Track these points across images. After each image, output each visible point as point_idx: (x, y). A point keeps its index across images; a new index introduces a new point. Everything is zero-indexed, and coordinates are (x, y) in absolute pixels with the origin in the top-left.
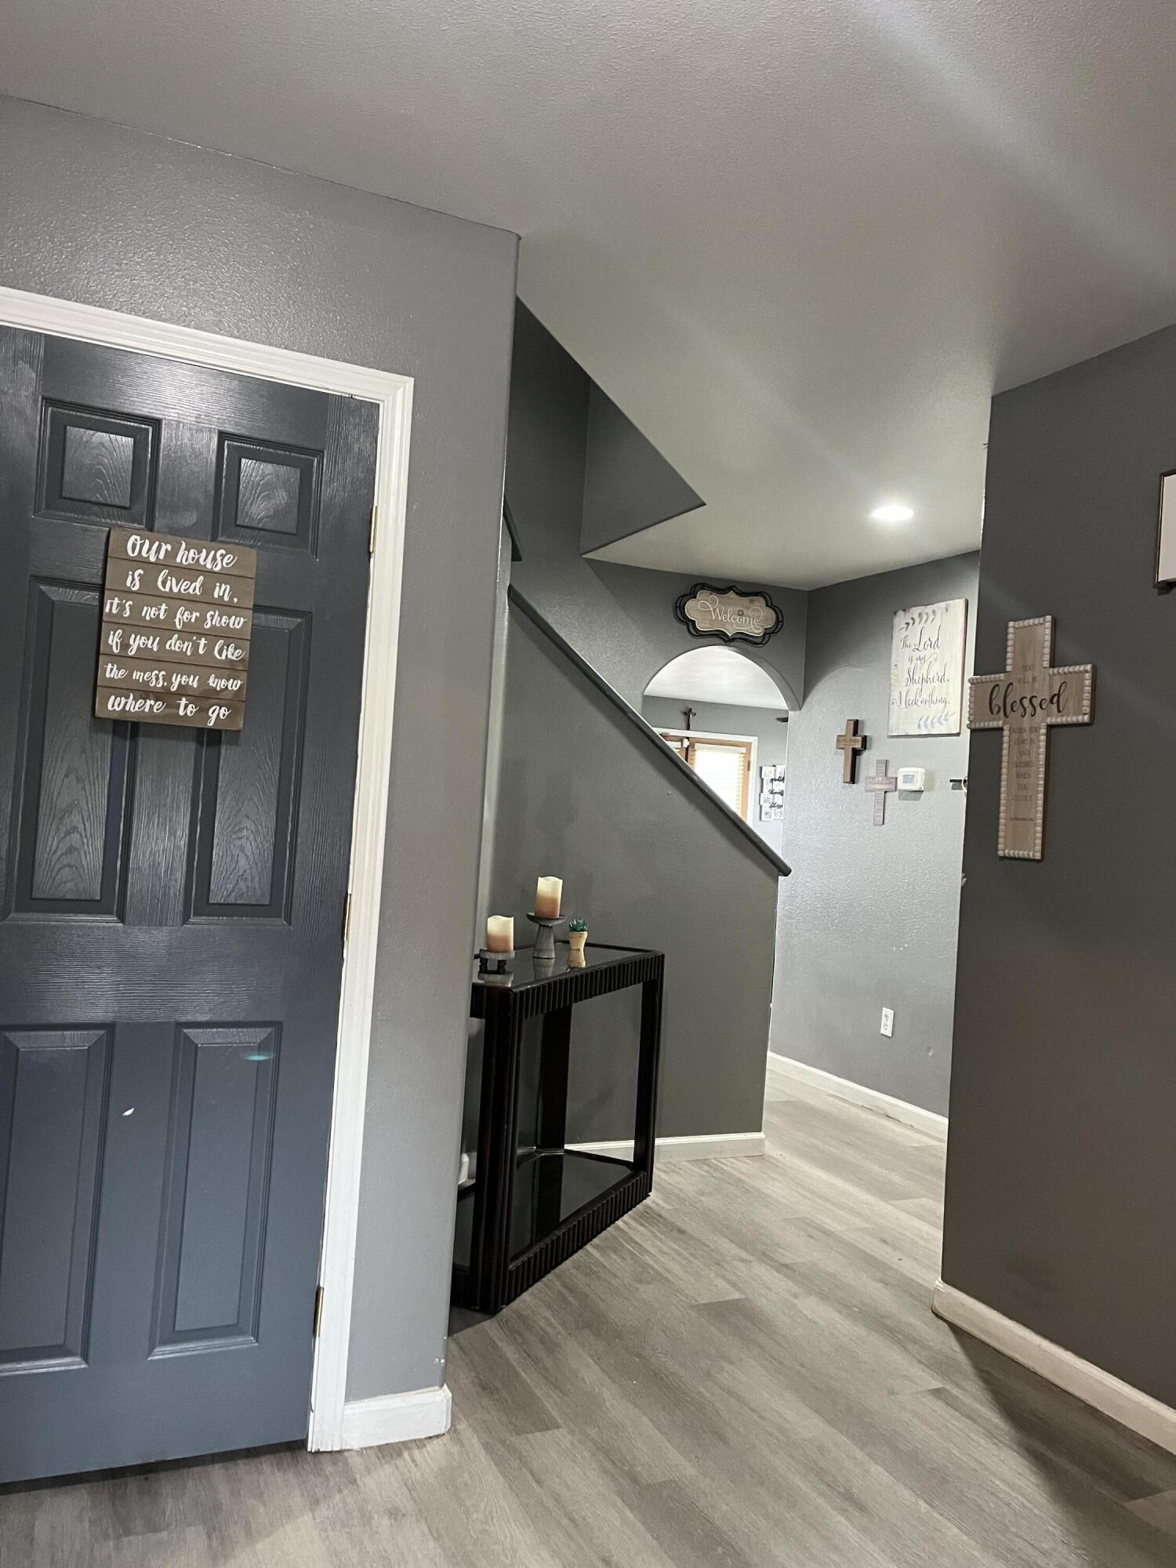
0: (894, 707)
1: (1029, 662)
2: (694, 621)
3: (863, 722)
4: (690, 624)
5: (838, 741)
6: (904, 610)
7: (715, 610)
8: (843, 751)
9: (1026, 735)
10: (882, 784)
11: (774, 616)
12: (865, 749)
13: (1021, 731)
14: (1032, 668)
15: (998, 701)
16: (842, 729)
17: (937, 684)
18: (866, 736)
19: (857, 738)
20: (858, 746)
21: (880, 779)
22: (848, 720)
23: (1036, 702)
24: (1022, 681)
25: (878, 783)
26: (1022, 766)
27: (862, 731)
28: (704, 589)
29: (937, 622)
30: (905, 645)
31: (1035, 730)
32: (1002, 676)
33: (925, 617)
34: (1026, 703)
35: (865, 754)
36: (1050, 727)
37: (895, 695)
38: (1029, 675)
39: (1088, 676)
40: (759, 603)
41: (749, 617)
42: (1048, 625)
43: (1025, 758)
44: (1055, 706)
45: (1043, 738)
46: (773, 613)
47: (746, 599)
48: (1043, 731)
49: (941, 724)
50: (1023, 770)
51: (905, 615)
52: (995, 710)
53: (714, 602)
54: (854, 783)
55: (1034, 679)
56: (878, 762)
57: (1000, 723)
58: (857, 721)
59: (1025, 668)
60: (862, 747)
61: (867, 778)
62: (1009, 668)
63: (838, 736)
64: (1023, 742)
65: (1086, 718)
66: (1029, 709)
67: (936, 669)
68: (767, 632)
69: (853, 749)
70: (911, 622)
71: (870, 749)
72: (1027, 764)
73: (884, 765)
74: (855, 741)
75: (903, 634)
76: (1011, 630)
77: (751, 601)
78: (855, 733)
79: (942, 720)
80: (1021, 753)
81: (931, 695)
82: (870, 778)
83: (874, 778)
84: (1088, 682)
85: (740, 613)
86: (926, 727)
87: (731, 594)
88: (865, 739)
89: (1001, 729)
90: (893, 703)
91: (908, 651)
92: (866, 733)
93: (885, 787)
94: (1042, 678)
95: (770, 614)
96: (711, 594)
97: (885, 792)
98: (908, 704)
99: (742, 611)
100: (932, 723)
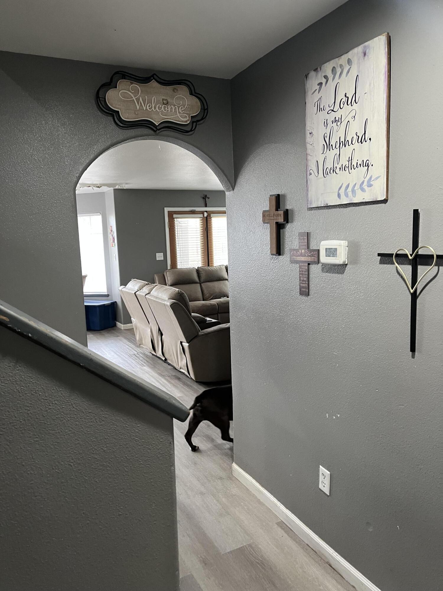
0: (312, 178)
2: (118, 112)
3: (284, 196)
4: (114, 114)
5: (264, 216)
6: (316, 70)
7: (138, 100)
8: (268, 225)
10: (305, 256)
11: (199, 104)
12: (287, 222)
16: (266, 205)
17: (356, 145)
18: (287, 210)
19: (279, 212)
20: (281, 220)
21: (303, 251)
22: (270, 196)
25: (301, 255)
27: (284, 205)
28: (125, 79)
29: (354, 72)
30: (320, 109)
33: (339, 71)
35: (288, 227)
37: (312, 166)
40: (183, 91)
41: (174, 106)
46: (198, 100)
47: (169, 89)
49: (363, 190)
51: (316, 76)
53: (136, 92)
54: (280, 254)
56: (301, 234)
58: (279, 195)
60: (284, 221)
61: (291, 250)
63: (264, 212)
67: (356, 128)
68: (195, 120)
69: (277, 223)
70: (324, 81)
71: (292, 222)
73: (306, 238)
74: (278, 215)
75: (317, 96)
77: (174, 90)
78: (278, 207)
79: (365, 186)
81: (350, 160)
82: (294, 250)
83: (297, 250)
85: (164, 102)
86: (347, 196)
87: (154, 84)
88: (286, 213)
90: (310, 174)
91: (323, 115)
92: (288, 207)
93: (309, 259)
95: (195, 102)
96: (132, 83)
97: (309, 264)
98: (325, 173)
99: (166, 100)
100: (353, 191)
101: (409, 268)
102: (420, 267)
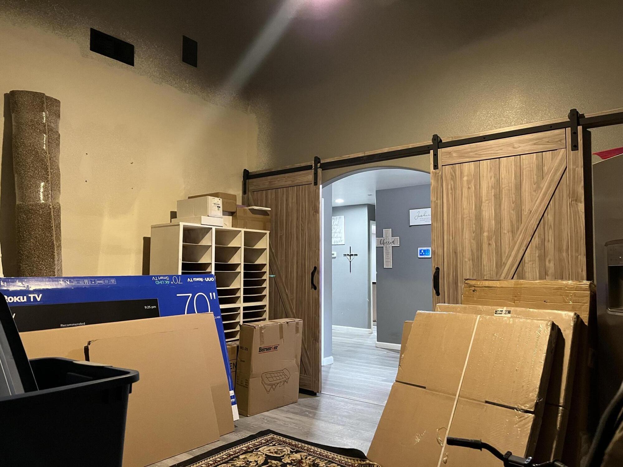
1: (388, 236)
9: (388, 248)
13: (387, 247)
14: (388, 237)
15: (382, 242)
17: (338, 234)
23: (389, 243)
24: (386, 239)
26: (388, 253)
29: (338, 220)
31: (390, 247)
32: (382, 238)
33: (334, 219)
34: (387, 243)
36: (392, 247)
38: (388, 238)
39: (399, 239)
42: (391, 230)
43: (388, 252)
44: (393, 243)
45: (391, 248)
48: (391, 247)
49: (340, 242)
50: (388, 254)
52: (381, 244)
55: (389, 239)
57: (383, 246)
59: (387, 237)
62: (384, 237)
64: (387, 249)
65: (399, 245)
66: (388, 244)
67: (338, 230)
72: (389, 253)
76: (384, 231)
80: (387, 251)
81: (337, 236)
84: (399, 240)
86: (336, 243)
89: (383, 247)
94: (391, 239)
100: (338, 242)
101: (349, 257)
102: (351, 257)
